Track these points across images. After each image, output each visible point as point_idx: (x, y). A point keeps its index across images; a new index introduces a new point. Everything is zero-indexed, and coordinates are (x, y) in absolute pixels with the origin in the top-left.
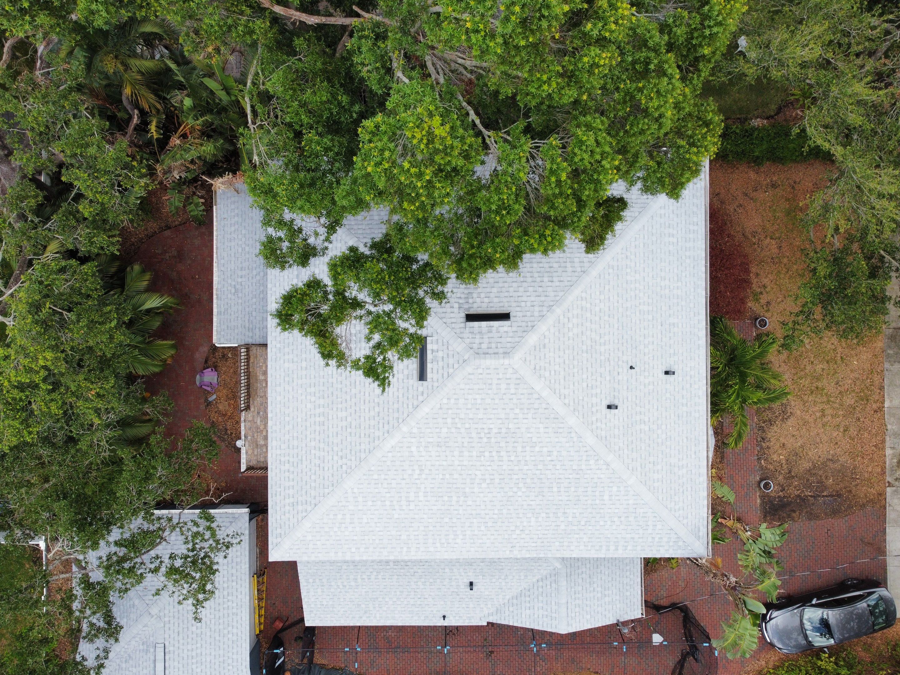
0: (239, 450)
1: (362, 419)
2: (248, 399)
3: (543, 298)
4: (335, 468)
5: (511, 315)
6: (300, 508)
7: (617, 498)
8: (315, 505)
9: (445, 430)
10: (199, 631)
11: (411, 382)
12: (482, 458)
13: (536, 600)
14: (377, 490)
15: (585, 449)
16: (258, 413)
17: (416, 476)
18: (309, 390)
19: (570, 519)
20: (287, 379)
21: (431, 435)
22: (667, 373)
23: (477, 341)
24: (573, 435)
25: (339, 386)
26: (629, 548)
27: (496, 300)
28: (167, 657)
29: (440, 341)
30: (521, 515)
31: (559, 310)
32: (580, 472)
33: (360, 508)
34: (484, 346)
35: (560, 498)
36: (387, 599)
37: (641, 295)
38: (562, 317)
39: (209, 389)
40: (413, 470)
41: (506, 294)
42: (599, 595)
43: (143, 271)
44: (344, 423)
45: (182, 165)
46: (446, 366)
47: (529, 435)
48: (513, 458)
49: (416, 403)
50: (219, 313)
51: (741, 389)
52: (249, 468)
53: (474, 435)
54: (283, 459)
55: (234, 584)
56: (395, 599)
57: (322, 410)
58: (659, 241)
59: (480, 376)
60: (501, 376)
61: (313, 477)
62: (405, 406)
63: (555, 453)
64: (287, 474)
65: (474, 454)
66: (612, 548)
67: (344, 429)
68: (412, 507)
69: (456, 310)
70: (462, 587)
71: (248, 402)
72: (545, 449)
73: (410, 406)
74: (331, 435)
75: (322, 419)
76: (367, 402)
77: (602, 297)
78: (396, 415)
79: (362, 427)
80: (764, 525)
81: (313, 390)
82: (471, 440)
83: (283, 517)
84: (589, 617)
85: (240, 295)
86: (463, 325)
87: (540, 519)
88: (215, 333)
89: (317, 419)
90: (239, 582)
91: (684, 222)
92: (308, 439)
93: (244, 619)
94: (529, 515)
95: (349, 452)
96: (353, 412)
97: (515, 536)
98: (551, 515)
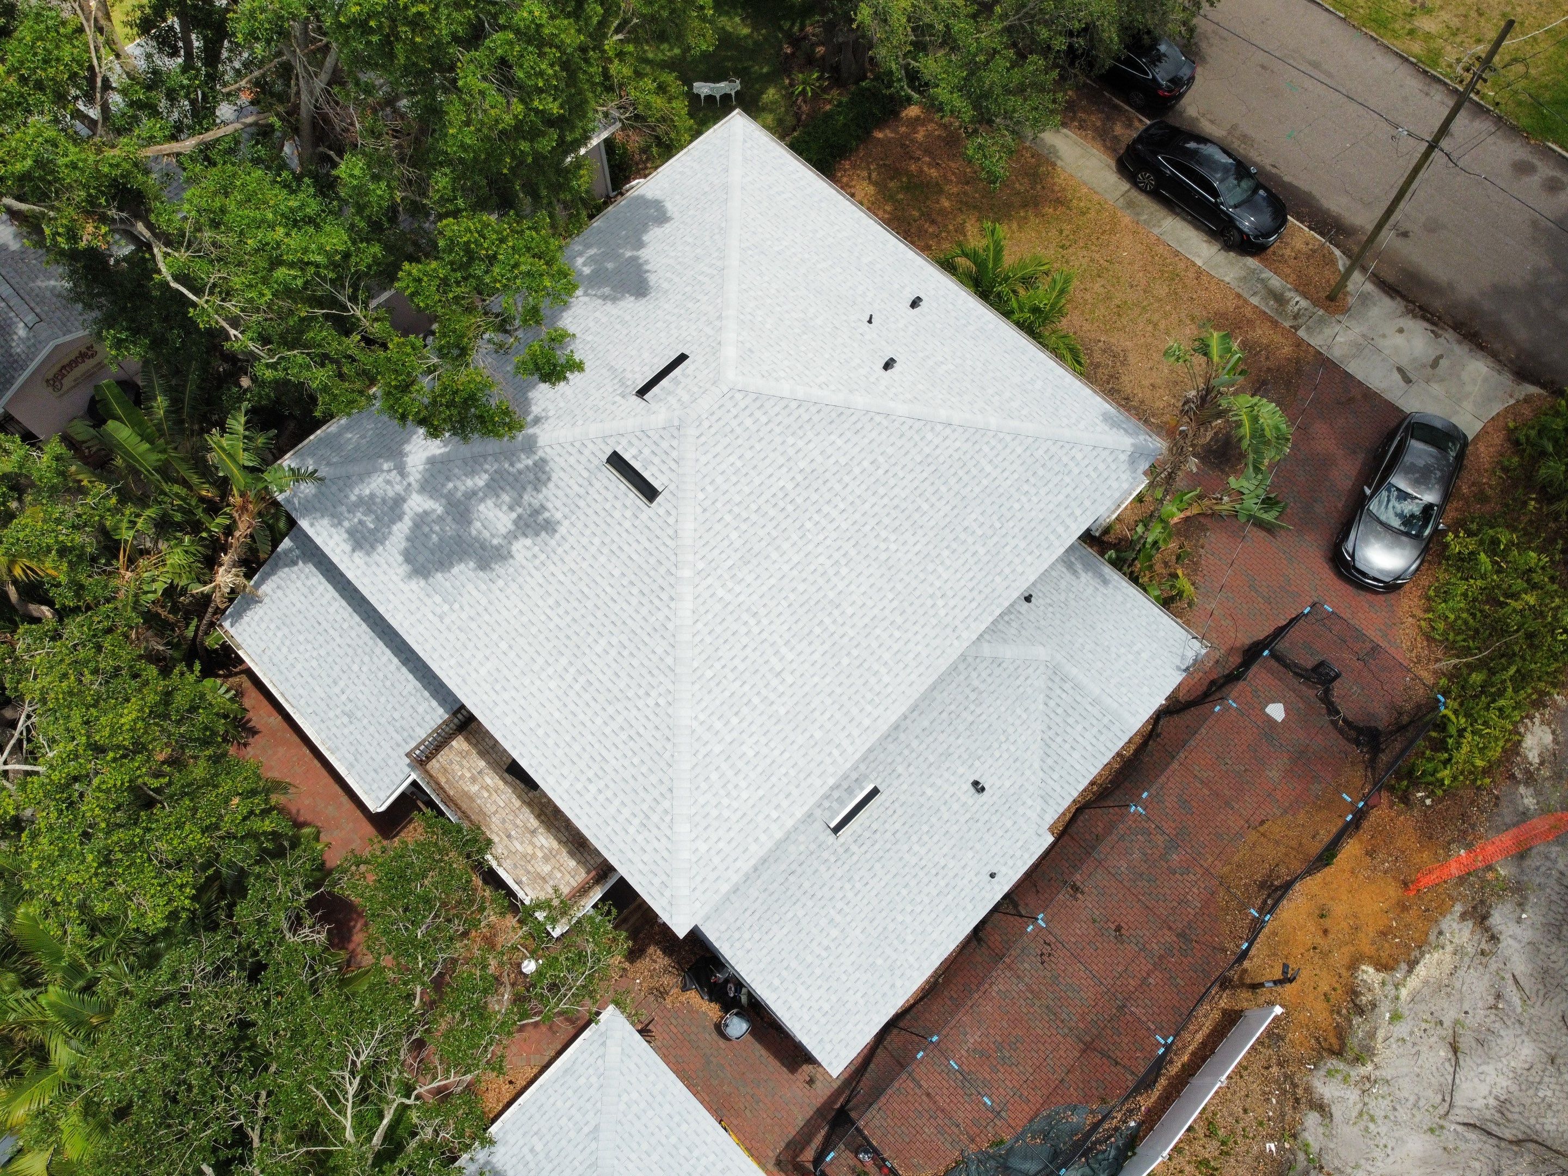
1: (629, 621)
3: (704, 318)
4: (652, 717)
5: (685, 352)
6: (655, 818)
7: (1000, 458)
8: (671, 790)
9: (734, 535)
11: (643, 517)
12: (809, 536)
13: (1069, 729)
14: (727, 694)
15: (906, 427)
17: (756, 630)
18: (536, 668)
19: (979, 532)
20: (498, 687)
21: (724, 556)
22: (913, 306)
23: (673, 400)
24: (878, 419)
29: (634, 441)
30: (922, 576)
32: (930, 460)
33: (728, 739)
34: (686, 398)
35: (942, 513)
36: (900, 918)
37: (807, 256)
38: (741, 316)
40: (746, 623)
41: (662, 347)
42: (1131, 657)
44: (613, 652)
46: (664, 457)
47: (832, 460)
48: (842, 506)
49: (671, 532)
53: (772, 513)
54: (579, 786)
56: (909, 908)
57: (572, 670)
59: (713, 431)
60: (734, 411)
61: (636, 761)
62: (662, 548)
63: (881, 459)
64: (601, 798)
65: (795, 537)
67: (619, 659)
68: (789, 680)
69: (622, 402)
70: (971, 802)
72: (866, 464)
73: (669, 542)
74: (610, 685)
76: (616, 597)
78: (662, 570)
79: (639, 631)
80: (1232, 480)
81: (540, 661)
82: (774, 523)
83: (646, 858)
85: (359, 714)
86: (641, 402)
87: (948, 562)
88: (364, 798)
89: (577, 687)
92: (589, 724)
94: (931, 567)
95: (648, 677)
96: (611, 627)
97: (942, 612)
98: (954, 545)
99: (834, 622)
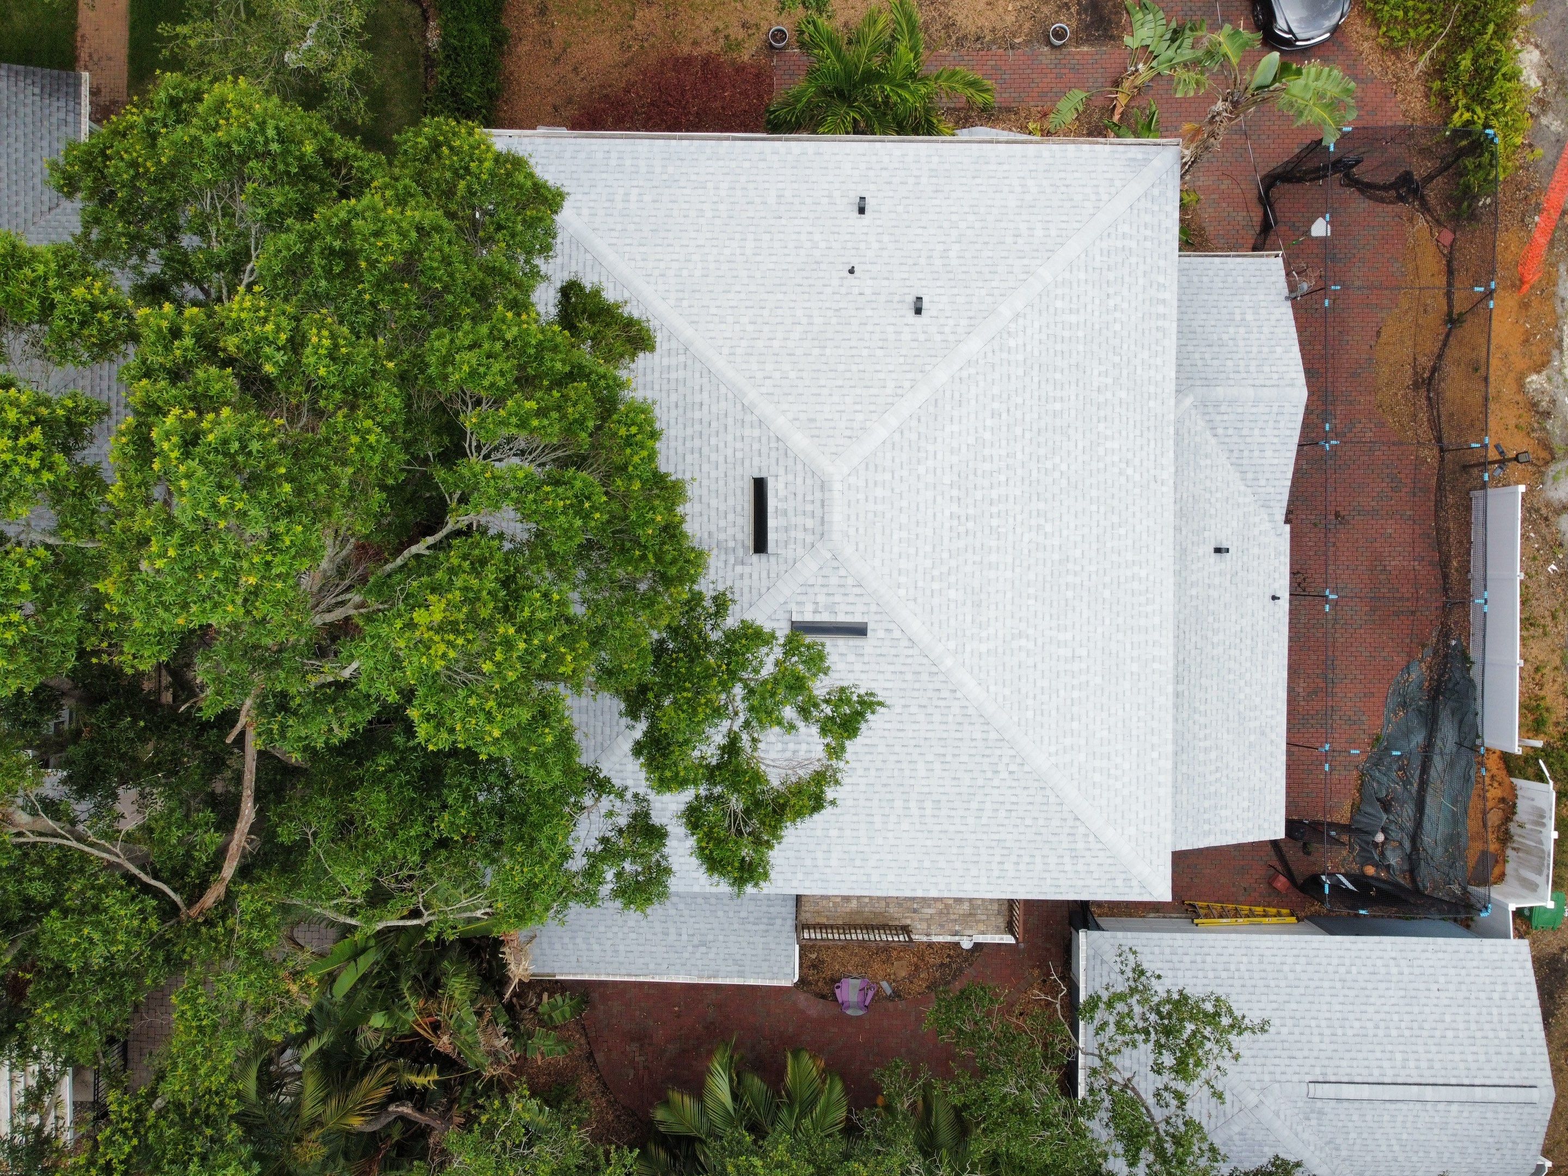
0: (977, 946)
1: (929, 735)
2: (890, 928)
3: (730, 421)
4: (1014, 784)
5: (757, 476)
6: (1081, 845)
7: (1075, 299)
8: (1077, 819)
9: (952, 594)
10: (1289, 1022)
11: (868, 650)
12: (1003, 530)
13: (1248, 440)
14: (1054, 712)
15: (990, 354)
16: (915, 911)
17: (1031, 645)
18: (878, 826)
19: (1110, 381)
20: (858, 863)
21: (960, 618)
22: (862, 211)
23: (800, 535)
24: (964, 374)
25: (873, 772)
26: (1161, 279)
27: (731, 501)
28: (1333, 1079)
29: (800, 598)
30: (1101, 465)
31: (752, 395)
32: (1029, 363)
33: (1083, 742)
34: (810, 523)
35: (1073, 398)
36: (1242, 696)
37: (727, 251)
38: (763, 390)
39: (871, 994)
40: (1020, 649)
41: (721, 483)
42: (1242, 330)
43: (667, 1103)
44: (937, 766)
45: (484, 1031)
46: (842, 590)
47: (964, 449)
48: (1003, 478)
49: (905, 643)
50: (741, 974)
51: (891, 81)
52: (1010, 929)
53: (961, 544)
54: (996, 873)
55: (1209, 959)
56: (1242, 683)
57: (913, 804)
58: (637, 219)
59: (861, 531)
60: (861, 496)
61: (1028, 822)
62: (909, 661)
63: (996, 405)
64: (1022, 867)
65: (994, 543)
66: (1161, 309)
67: (947, 766)
68: (1084, 652)
69: (747, 569)
70: (1223, 566)
71: (896, 928)
72: (989, 422)
73: (910, 652)
74: (956, 790)
75: (928, 805)
76: (900, 726)
77: (730, 319)
78: (925, 677)
79: (945, 735)
80: (1127, 40)
81: (878, 819)
82: (970, 549)
83: (1096, 875)
84: (1279, 350)
85: (710, 937)
86: (772, 559)
87: (1109, 432)
88: (775, 983)
89: (928, 812)
90: (1206, 950)
91: (604, 176)
92: (963, 828)
93: (1269, 944)
94: (1101, 451)
95: (987, 760)
96: (918, 750)
97: (1137, 477)
98: (1102, 413)
99: (1075, 574)
